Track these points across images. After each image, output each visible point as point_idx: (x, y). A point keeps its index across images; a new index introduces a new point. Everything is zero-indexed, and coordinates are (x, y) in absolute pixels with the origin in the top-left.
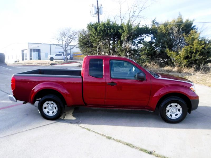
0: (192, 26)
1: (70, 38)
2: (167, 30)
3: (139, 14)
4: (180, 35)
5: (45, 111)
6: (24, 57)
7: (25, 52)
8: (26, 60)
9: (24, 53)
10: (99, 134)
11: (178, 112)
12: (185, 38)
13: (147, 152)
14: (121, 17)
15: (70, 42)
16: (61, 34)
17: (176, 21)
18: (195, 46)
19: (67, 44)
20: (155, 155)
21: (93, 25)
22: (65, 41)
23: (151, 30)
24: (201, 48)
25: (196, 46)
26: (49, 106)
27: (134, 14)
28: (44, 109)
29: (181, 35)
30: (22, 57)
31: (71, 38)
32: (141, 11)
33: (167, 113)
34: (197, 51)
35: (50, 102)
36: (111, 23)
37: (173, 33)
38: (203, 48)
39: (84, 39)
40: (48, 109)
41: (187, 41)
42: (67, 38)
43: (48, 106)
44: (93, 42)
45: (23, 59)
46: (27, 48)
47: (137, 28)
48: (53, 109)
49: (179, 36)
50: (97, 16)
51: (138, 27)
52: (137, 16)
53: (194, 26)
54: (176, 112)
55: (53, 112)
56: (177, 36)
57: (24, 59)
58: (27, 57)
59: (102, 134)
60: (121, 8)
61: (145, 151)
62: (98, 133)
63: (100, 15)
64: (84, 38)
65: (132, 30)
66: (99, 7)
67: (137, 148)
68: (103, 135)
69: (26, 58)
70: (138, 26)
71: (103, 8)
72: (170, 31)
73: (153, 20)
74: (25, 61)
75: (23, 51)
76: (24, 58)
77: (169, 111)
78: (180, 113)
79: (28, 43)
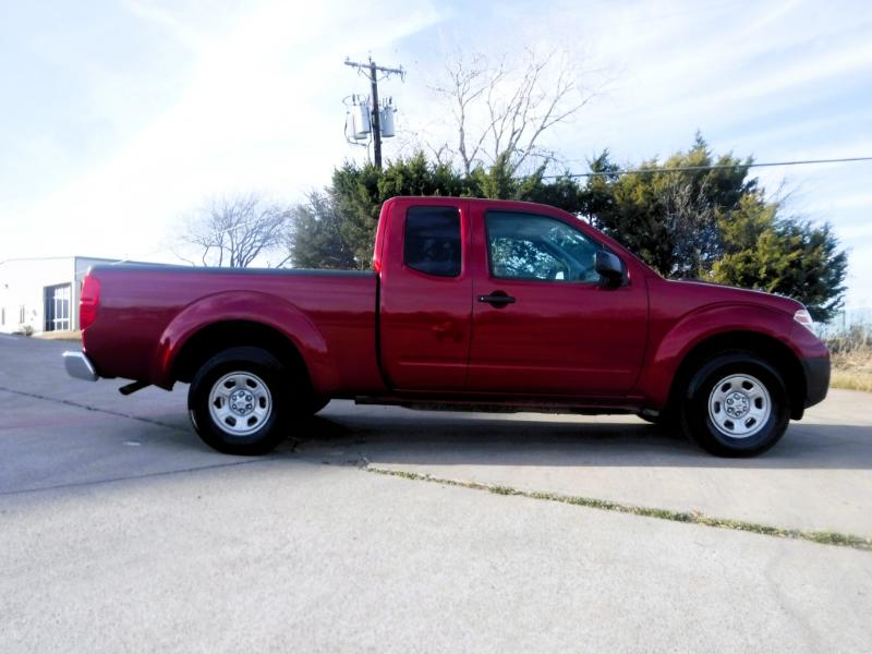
0: (746, 181)
1: (252, 240)
2: (649, 195)
3: (535, 143)
4: (700, 213)
5: (220, 415)
6: (53, 318)
7: (59, 295)
8: (62, 331)
9: (53, 301)
10: (455, 484)
11: (754, 412)
12: (721, 224)
13: (669, 518)
14: (463, 153)
15: (253, 252)
16: (217, 218)
17: (682, 163)
18: (764, 254)
19: (242, 263)
20: (704, 522)
21: (357, 175)
22: (233, 252)
23: (587, 196)
24: (786, 263)
25: (767, 256)
26: (238, 392)
27: (513, 141)
28: (215, 408)
29: (704, 214)
30: (47, 317)
31: (258, 237)
32: (542, 128)
33: (715, 415)
34: (771, 273)
35: (240, 377)
36: (430, 168)
37: (673, 208)
38: (793, 264)
39: (319, 231)
40: (233, 408)
41: (728, 237)
42: (240, 237)
43: (231, 396)
44: (353, 242)
45: (49, 326)
46: (70, 278)
47: (535, 187)
48: (252, 409)
49: (699, 218)
50: (373, 145)
51: (539, 180)
52: (525, 150)
53: (751, 184)
54: (746, 410)
55: (252, 421)
56: (691, 219)
57: (53, 324)
58: (66, 316)
59: (467, 482)
60: (463, 117)
61: (663, 515)
62: (449, 482)
63: (382, 139)
64: (316, 230)
65: (514, 191)
66: (381, 108)
67: (624, 510)
68: (473, 486)
69: (62, 320)
70: (538, 176)
71: (396, 111)
72: (664, 200)
73: (597, 159)
74: (56, 333)
75: (49, 292)
76: (56, 321)
77: (721, 407)
78: (762, 416)
79: (77, 258)
